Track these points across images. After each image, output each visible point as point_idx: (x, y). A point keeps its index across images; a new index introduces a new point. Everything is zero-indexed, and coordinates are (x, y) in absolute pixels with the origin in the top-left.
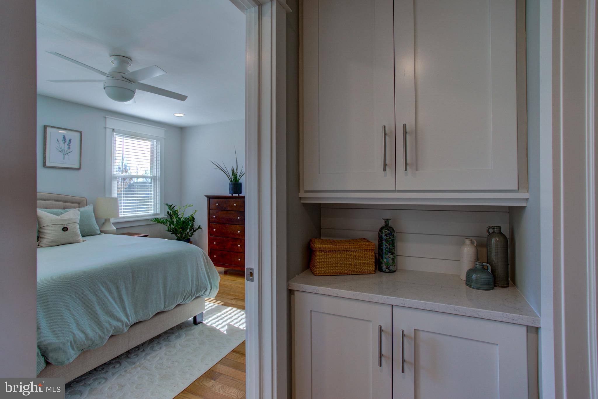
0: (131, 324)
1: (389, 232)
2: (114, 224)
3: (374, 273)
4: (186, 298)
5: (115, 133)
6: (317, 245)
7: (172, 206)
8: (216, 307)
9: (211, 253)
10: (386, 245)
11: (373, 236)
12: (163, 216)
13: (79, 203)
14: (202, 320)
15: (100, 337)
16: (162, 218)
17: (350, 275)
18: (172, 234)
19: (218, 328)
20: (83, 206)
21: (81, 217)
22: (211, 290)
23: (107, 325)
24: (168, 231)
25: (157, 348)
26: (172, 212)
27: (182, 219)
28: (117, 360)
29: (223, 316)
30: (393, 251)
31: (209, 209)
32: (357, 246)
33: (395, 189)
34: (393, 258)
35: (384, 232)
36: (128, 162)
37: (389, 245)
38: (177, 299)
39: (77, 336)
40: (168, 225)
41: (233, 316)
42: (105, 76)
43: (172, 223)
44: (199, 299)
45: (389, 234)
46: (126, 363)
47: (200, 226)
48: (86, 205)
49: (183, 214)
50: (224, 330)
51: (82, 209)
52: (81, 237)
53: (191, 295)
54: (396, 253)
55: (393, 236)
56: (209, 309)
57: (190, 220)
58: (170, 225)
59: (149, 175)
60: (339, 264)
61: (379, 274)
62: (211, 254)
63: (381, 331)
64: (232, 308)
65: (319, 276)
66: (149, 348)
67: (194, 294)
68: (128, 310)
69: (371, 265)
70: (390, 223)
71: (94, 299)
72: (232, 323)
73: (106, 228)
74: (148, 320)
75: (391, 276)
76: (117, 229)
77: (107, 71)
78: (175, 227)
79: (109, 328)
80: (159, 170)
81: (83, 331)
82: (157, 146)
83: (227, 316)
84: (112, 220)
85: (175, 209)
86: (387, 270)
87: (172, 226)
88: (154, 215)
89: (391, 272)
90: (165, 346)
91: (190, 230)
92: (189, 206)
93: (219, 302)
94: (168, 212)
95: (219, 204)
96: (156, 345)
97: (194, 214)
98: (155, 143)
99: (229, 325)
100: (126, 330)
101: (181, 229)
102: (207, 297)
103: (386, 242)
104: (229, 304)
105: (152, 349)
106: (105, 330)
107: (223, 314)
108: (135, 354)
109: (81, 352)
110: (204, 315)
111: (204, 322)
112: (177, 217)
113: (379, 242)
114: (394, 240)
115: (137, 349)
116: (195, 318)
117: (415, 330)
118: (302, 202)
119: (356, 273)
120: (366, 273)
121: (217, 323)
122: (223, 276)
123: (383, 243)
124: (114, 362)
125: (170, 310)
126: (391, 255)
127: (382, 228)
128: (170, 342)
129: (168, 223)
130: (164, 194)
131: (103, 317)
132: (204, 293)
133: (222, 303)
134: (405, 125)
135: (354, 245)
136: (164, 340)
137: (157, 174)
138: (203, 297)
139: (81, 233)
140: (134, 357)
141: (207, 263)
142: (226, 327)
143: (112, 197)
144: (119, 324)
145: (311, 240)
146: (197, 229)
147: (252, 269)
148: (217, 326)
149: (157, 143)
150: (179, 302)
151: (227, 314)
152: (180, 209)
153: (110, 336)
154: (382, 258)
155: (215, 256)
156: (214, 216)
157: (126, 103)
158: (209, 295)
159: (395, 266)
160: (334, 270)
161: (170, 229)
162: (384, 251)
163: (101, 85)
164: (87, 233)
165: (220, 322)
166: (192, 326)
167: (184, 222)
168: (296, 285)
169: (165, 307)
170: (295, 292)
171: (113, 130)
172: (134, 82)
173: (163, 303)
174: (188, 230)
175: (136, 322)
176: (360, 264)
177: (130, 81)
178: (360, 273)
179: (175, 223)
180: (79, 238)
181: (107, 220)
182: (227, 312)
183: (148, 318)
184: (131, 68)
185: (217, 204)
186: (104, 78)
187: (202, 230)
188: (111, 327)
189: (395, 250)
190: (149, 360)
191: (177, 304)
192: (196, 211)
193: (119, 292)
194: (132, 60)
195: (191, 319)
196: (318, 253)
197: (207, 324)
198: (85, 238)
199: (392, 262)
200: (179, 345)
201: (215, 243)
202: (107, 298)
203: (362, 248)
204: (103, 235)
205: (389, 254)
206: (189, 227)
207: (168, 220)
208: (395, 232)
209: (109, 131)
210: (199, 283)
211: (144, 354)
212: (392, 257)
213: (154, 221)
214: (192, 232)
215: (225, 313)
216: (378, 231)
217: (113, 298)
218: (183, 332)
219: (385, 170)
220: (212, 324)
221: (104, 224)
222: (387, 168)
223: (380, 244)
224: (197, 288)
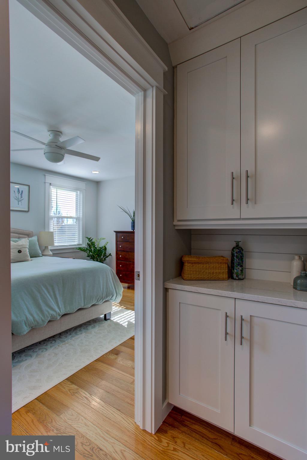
0: (62, 315)
1: (239, 250)
2: (51, 250)
3: (227, 279)
4: (99, 300)
5: (51, 186)
6: (186, 259)
7: (91, 239)
8: (120, 310)
9: (118, 272)
10: (236, 260)
11: (228, 254)
12: (84, 246)
13: (28, 235)
14: (110, 318)
15: (43, 320)
16: (84, 247)
17: (209, 280)
18: (90, 259)
19: (121, 323)
20: (31, 237)
21: (29, 244)
22: (116, 296)
23: (47, 313)
24: (88, 256)
25: (79, 333)
26: (90, 243)
27: (97, 248)
28: (53, 338)
29: (125, 316)
30: (242, 264)
31: (117, 241)
32: (214, 260)
33: (239, 218)
34: (242, 269)
35: (235, 250)
36: (60, 209)
37: (239, 260)
38: (92, 300)
39: (28, 318)
40: (88, 253)
41: (131, 317)
42: (44, 145)
43: (90, 251)
44: (108, 303)
45: (239, 251)
46: (59, 341)
47: (110, 254)
48: (33, 236)
49: (98, 244)
50: (125, 325)
51: (30, 239)
52: (30, 257)
53: (102, 298)
54: (244, 267)
55: (242, 253)
56: (115, 311)
57: (103, 249)
58: (89, 253)
59: (75, 216)
60: (201, 272)
61: (230, 280)
62: (118, 274)
63: (227, 316)
64: (131, 311)
65: (187, 280)
66: (74, 333)
67: (105, 298)
68: (60, 304)
69: (225, 274)
70: (240, 244)
71: (38, 295)
72: (131, 321)
73: (45, 253)
74: (74, 313)
75: (240, 282)
76: (53, 254)
77: (46, 142)
78: (93, 254)
79: (49, 316)
80: (81, 213)
81: (32, 315)
82: (80, 195)
83: (128, 316)
84: (50, 248)
85: (93, 241)
86: (237, 278)
87: (91, 253)
88: (78, 245)
89: (240, 279)
90: (85, 332)
91: (104, 257)
92: (103, 239)
93: (122, 307)
94: (88, 243)
95: (124, 238)
96: (78, 331)
97: (106, 245)
98: (79, 193)
99: (129, 322)
100: (59, 318)
101: (97, 256)
102: (113, 301)
103: (237, 258)
104: (130, 308)
105: (76, 334)
106: (46, 316)
107: (125, 315)
108: (65, 336)
109: (31, 329)
110: (111, 314)
111: (111, 319)
112: (94, 247)
113: (231, 258)
114: (242, 256)
115: (66, 333)
116: (105, 315)
117: (251, 316)
118: (176, 228)
119: (213, 279)
120: (221, 279)
121: (120, 320)
122: (126, 290)
123: (234, 258)
124: (51, 339)
125: (88, 307)
126: (240, 267)
127: (234, 248)
128: (88, 330)
129: (88, 251)
130: (85, 230)
131: (45, 308)
132: (111, 298)
133: (125, 308)
134: (247, 171)
135: (212, 259)
136: (84, 328)
137: (80, 216)
138: (111, 301)
139: (30, 255)
140: (64, 338)
141: (114, 277)
142: (127, 323)
143: (50, 231)
144: (54, 313)
145: (182, 256)
146: (108, 256)
147: (139, 272)
148: (121, 322)
149: (80, 193)
150: (94, 302)
151: (128, 314)
152: (96, 241)
153: (48, 321)
154: (234, 269)
155: (121, 275)
156: (120, 246)
157: (59, 164)
158: (115, 300)
159: (243, 275)
160: (197, 276)
161: (89, 255)
162: (235, 264)
163: (42, 152)
164: (34, 255)
165: (123, 319)
166: (103, 321)
167: (99, 250)
168: (170, 285)
169: (84, 305)
170: (170, 290)
171: (50, 184)
172: (63, 149)
173: (83, 302)
174: (102, 257)
175: (65, 313)
176: (216, 273)
177: (61, 148)
178: (216, 279)
179: (93, 251)
180: (29, 258)
181: (46, 248)
182: (128, 313)
183: (73, 311)
184: (62, 139)
185: (122, 237)
186: (44, 146)
187: (112, 257)
188: (49, 315)
189: (243, 264)
190: (74, 340)
191: (92, 304)
192: (108, 242)
193: (54, 292)
194: (62, 133)
195: (102, 316)
196: (186, 264)
197: (114, 321)
198: (32, 259)
199: (241, 273)
200: (94, 332)
201: (121, 266)
202: (46, 295)
203: (218, 261)
204: (44, 257)
205: (238, 266)
206: (103, 254)
207: (88, 249)
208: (244, 251)
209: (47, 185)
210: (108, 290)
211: (70, 336)
212: (240, 268)
213: (78, 249)
214: (105, 258)
215: (126, 314)
216: (231, 250)
217: (51, 296)
218: (97, 325)
219: (232, 204)
220: (117, 320)
221: (44, 250)
222: (234, 202)
223: (232, 259)
224: (107, 294)
